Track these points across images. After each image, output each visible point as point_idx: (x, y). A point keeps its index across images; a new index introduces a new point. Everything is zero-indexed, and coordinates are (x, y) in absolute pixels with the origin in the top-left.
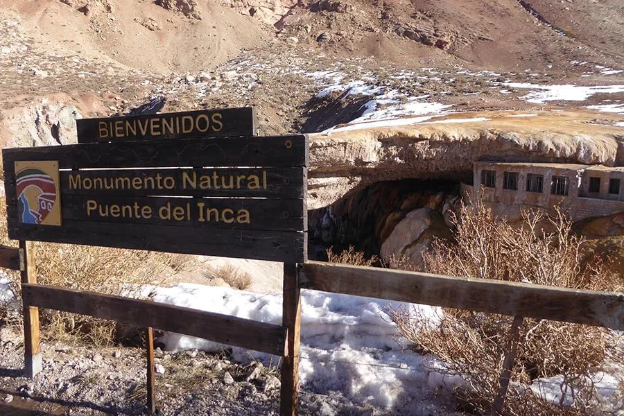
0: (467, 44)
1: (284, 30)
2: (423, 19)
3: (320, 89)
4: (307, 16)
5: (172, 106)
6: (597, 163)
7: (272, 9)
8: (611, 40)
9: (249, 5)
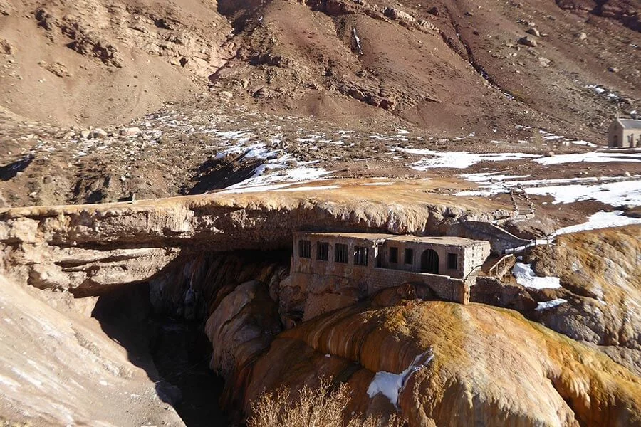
0: (413, 106)
1: (218, 84)
2: (369, 77)
3: (219, 150)
4: (246, 69)
5: (38, 166)
6: (405, 232)
7: (207, 60)
8: (558, 105)
9: (180, 55)
